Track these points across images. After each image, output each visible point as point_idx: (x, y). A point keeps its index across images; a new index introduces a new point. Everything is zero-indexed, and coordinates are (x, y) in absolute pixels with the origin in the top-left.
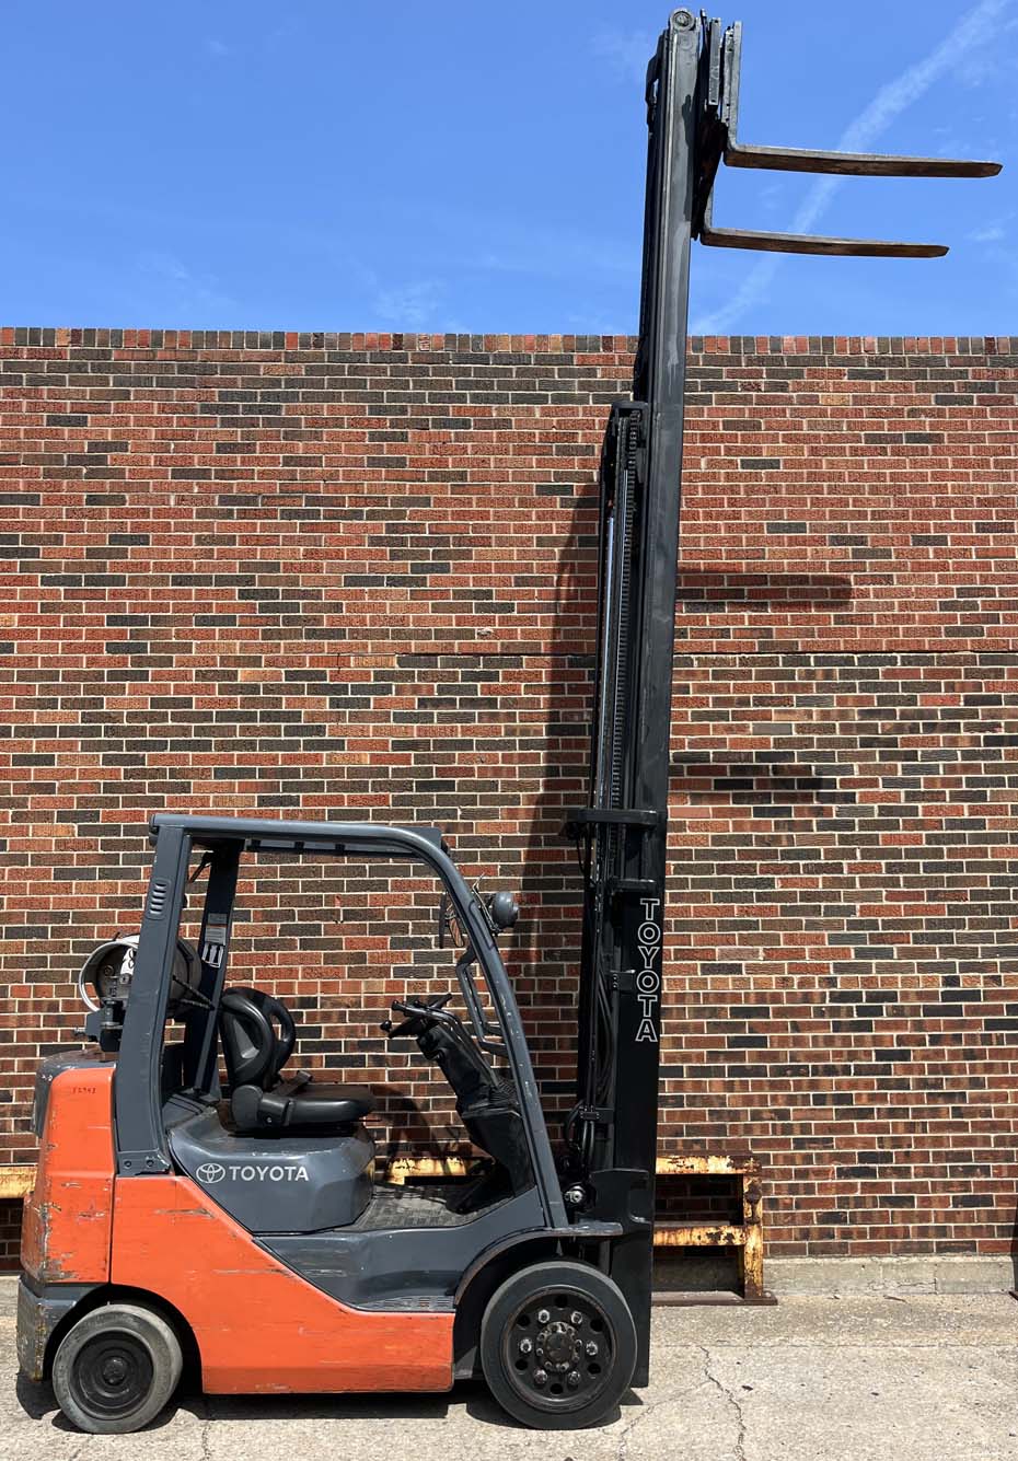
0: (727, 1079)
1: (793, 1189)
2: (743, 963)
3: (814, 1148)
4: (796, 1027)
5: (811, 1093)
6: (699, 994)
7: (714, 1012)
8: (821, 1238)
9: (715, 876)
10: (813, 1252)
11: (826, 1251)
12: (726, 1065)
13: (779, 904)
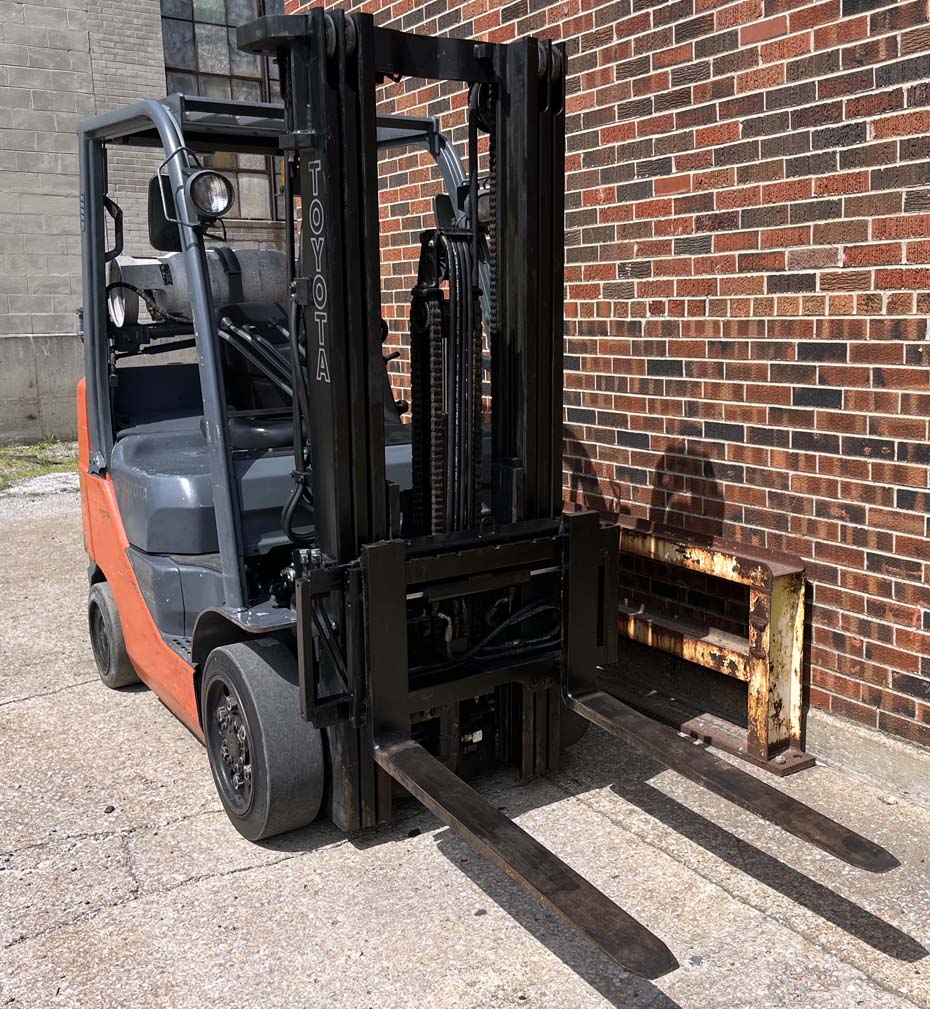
0: (791, 451)
1: (864, 628)
2: (818, 272)
3: (894, 575)
4: (881, 378)
5: (896, 487)
6: (763, 321)
7: (780, 350)
8: (896, 710)
9: (790, 132)
10: (885, 726)
11: (900, 731)
12: (791, 429)
13: (870, 169)
